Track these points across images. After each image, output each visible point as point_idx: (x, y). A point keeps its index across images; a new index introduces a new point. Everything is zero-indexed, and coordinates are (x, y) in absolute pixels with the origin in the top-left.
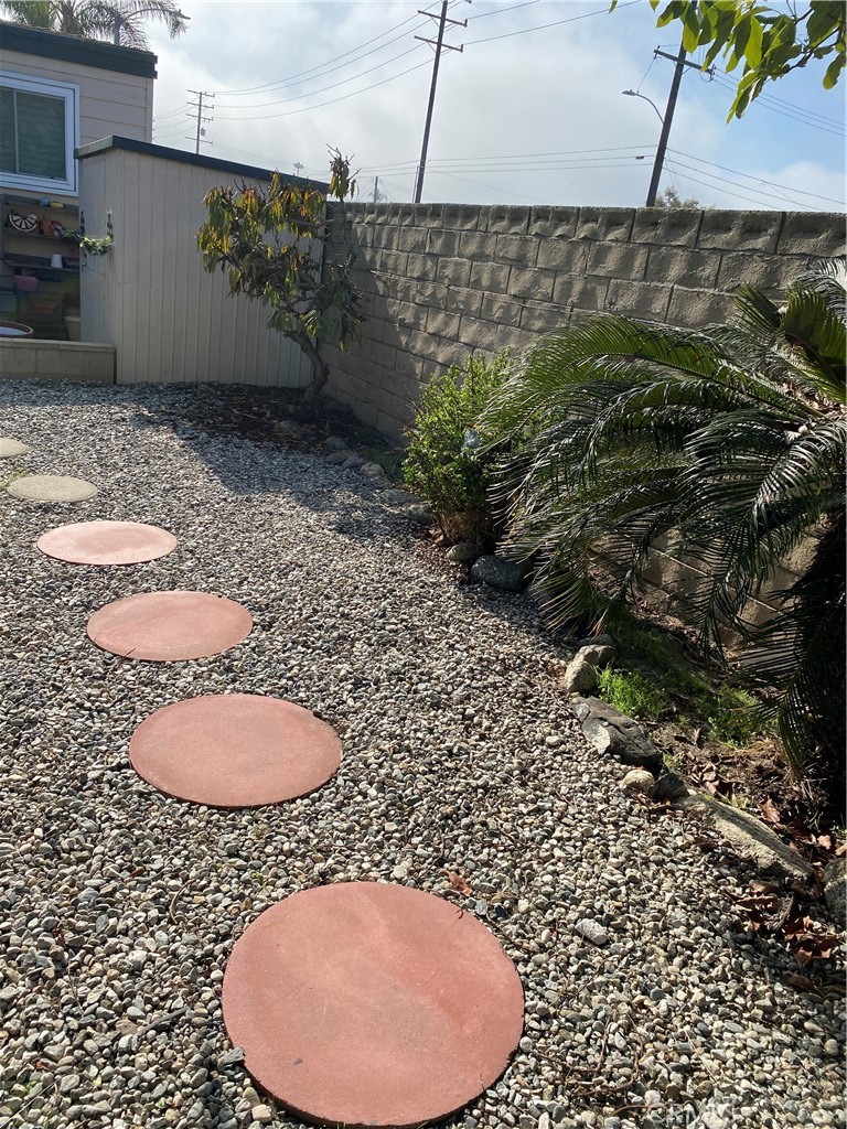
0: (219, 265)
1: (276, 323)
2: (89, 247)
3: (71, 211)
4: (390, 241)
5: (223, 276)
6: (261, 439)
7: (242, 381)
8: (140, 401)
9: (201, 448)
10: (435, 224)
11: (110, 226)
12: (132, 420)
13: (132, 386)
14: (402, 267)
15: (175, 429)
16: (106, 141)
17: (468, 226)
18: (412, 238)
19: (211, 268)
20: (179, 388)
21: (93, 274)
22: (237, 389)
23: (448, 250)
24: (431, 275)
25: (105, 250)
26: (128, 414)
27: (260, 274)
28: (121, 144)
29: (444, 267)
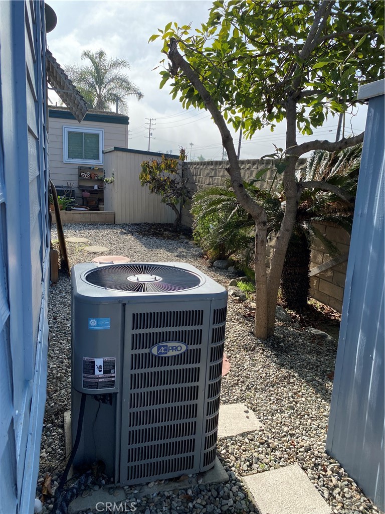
0: (145, 184)
1: (164, 201)
2: (107, 181)
3: (101, 170)
4: (200, 173)
5: (147, 188)
6: (159, 237)
7: (156, 222)
8: (122, 228)
9: (140, 240)
10: (212, 167)
11: (113, 174)
12: (120, 233)
13: (120, 225)
14: (204, 181)
15: (132, 235)
16: (112, 148)
17: (220, 167)
18: (206, 172)
19: (143, 185)
20: (135, 225)
21: (108, 189)
22: (154, 224)
23: (215, 175)
24: (211, 183)
25: (112, 182)
26: (118, 232)
27: (158, 186)
28: (116, 149)
29: (214, 180)
